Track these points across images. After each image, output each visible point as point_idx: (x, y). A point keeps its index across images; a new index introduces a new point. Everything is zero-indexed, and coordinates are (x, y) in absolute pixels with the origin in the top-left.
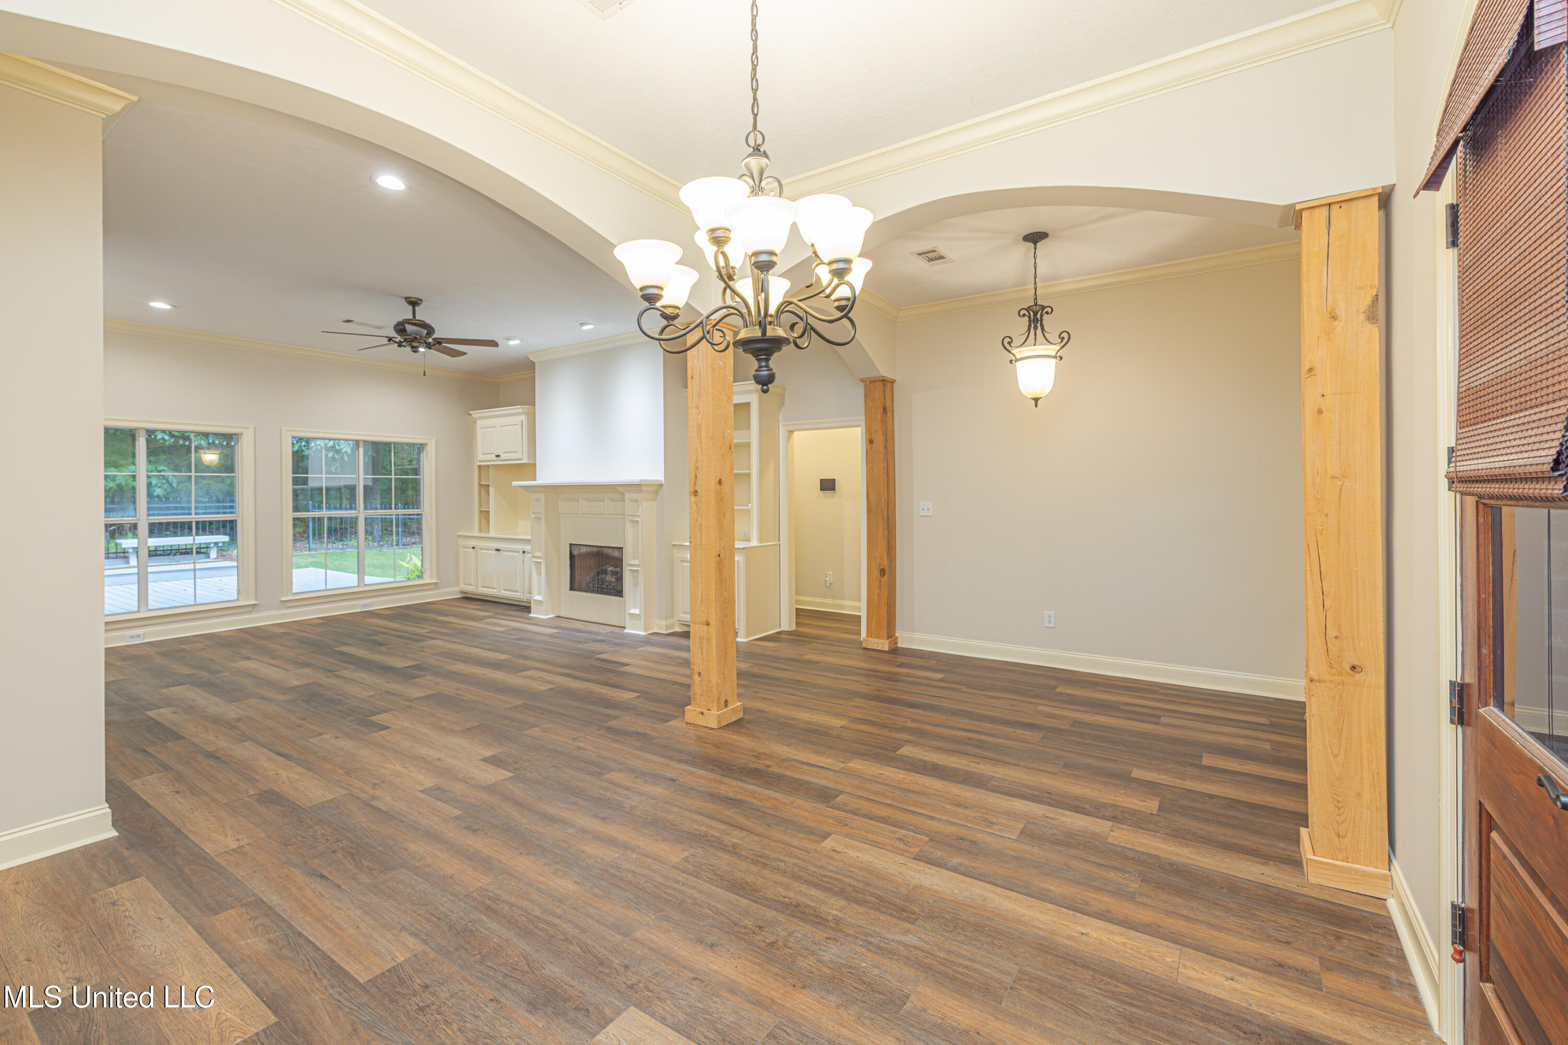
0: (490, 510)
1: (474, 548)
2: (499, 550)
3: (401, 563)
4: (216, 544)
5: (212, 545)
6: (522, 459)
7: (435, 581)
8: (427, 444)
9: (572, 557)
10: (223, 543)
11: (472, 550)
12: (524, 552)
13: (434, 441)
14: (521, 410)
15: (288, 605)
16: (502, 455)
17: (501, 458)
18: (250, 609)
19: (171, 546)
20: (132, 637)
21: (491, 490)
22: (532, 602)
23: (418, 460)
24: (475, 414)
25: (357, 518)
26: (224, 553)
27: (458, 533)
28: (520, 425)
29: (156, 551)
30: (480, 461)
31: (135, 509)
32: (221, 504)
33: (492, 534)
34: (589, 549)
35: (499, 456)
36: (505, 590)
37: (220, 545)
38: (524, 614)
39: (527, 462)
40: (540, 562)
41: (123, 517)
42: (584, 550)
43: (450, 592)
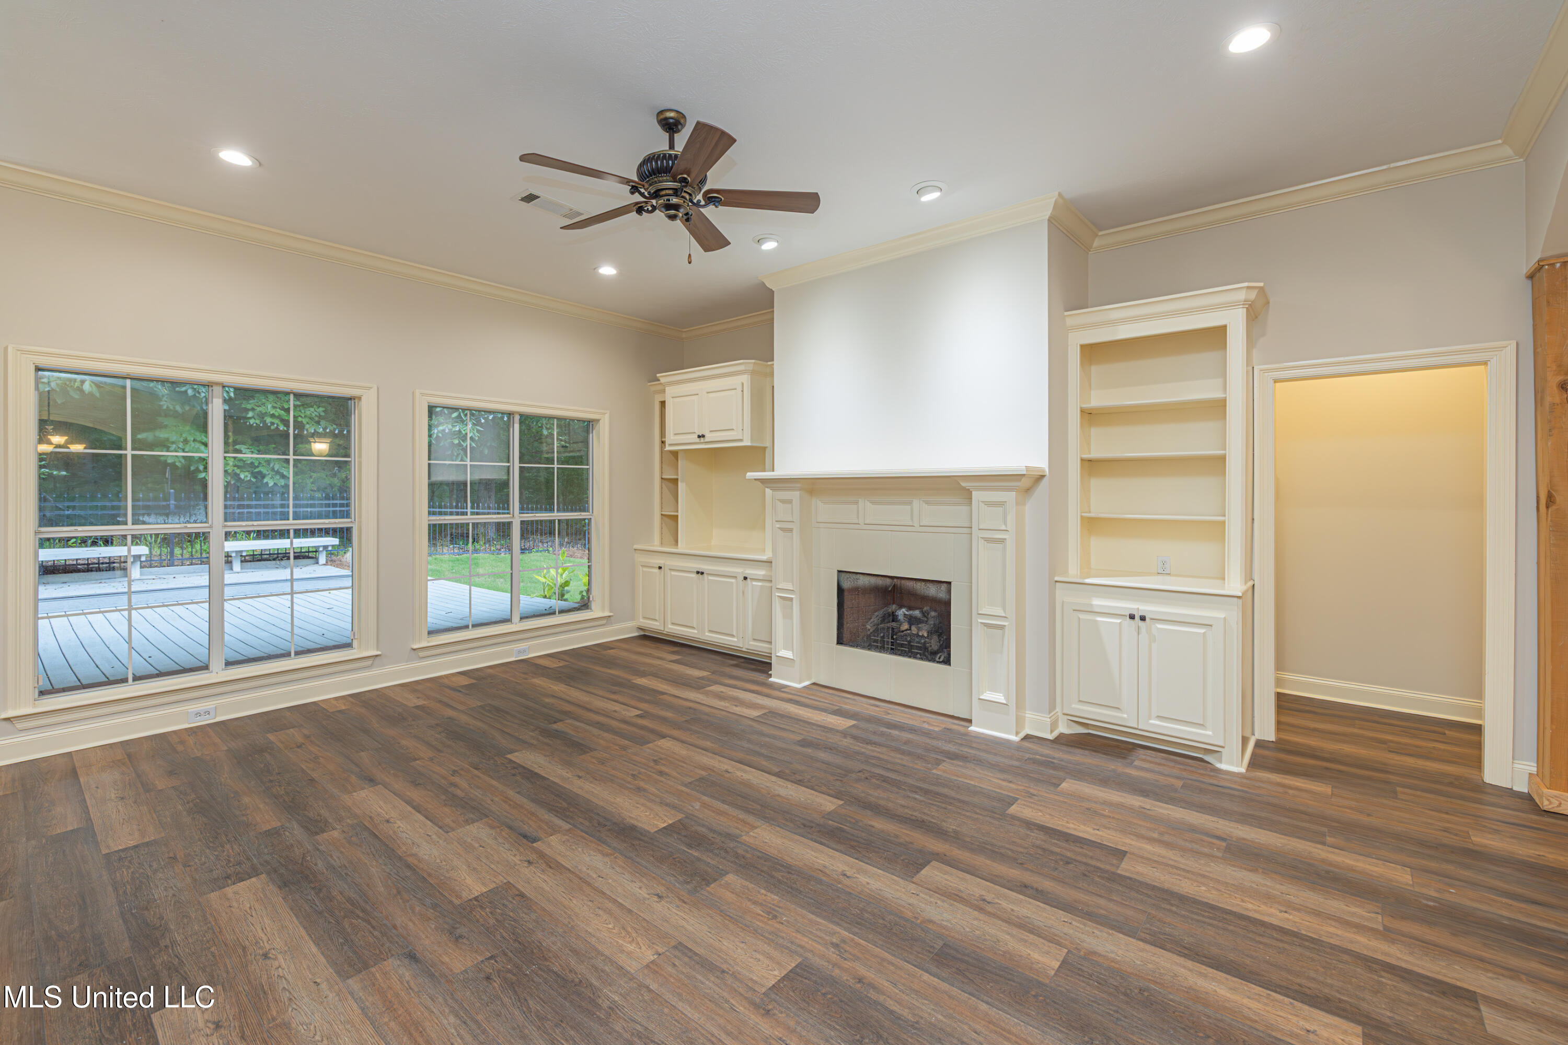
0: (679, 514)
1: (660, 568)
2: (702, 573)
3: (537, 577)
4: (325, 547)
5: (321, 549)
6: (741, 440)
7: (607, 614)
8: (598, 421)
9: (840, 591)
10: (333, 546)
11: (657, 570)
12: (745, 578)
13: (607, 416)
14: (742, 368)
15: (421, 654)
16: (707, 435)
17: (707, 439)
18: (369, 662)
19: (278, 549)
20: (198, 714)
21: (681, 486)
22: (774, 658)
23: (586, 442)
24: (664, 377)
25: (510, 524)
26: (334, 558)
27: (636, 547)
28: (740, 389)
29: (261, 555)
30: (670, 445)
31: (206, 507)
32: (331, 502)
33: (682, 548)
34: (873, 580)
35: (703, 436)
36: (711, 631)
37: (330, 548)
38: (760, 677)
39: (749, 444)
40: (791, 599)
41: (189, 522)
42: (863, 581)
43: (623, 630)
